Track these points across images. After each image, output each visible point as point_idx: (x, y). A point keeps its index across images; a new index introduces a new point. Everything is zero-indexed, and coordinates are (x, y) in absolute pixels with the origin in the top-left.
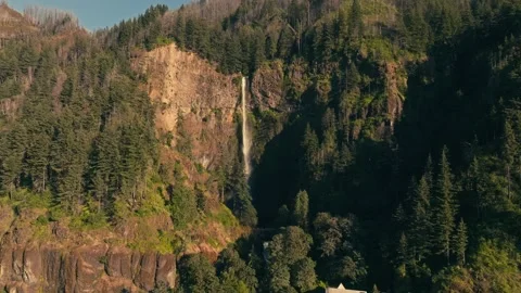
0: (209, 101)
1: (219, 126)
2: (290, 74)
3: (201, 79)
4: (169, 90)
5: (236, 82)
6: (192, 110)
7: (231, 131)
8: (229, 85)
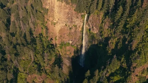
0: (71, 22)
1: (75, 31)
2: (104, 24)
3: (68, 14)
4: (56, 17)
5: (83, 16)
6: (66, 25)
7: (80, 34)
8: (80, 17)
